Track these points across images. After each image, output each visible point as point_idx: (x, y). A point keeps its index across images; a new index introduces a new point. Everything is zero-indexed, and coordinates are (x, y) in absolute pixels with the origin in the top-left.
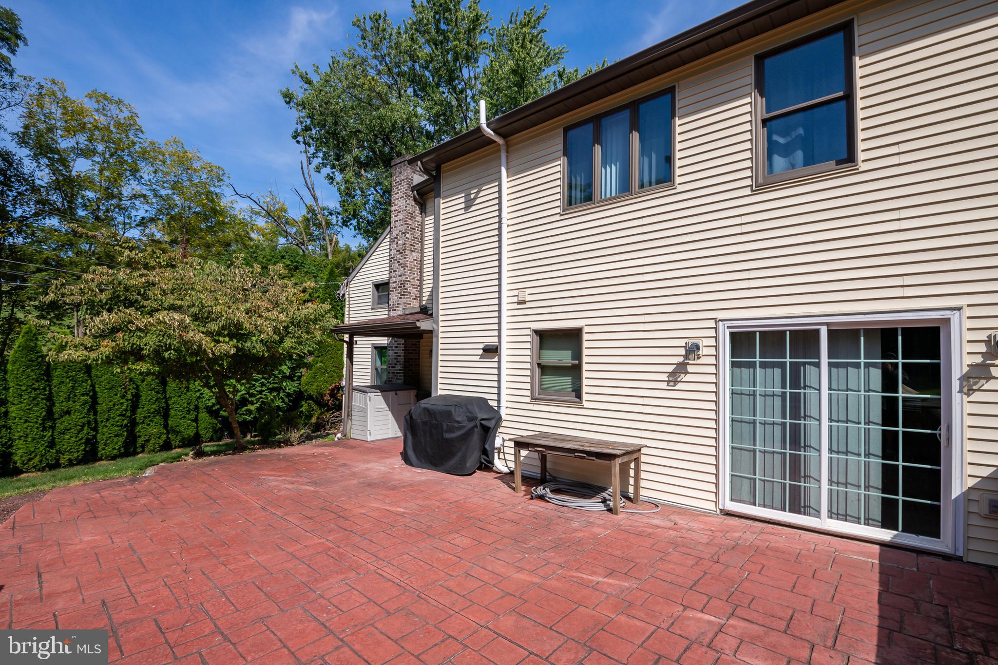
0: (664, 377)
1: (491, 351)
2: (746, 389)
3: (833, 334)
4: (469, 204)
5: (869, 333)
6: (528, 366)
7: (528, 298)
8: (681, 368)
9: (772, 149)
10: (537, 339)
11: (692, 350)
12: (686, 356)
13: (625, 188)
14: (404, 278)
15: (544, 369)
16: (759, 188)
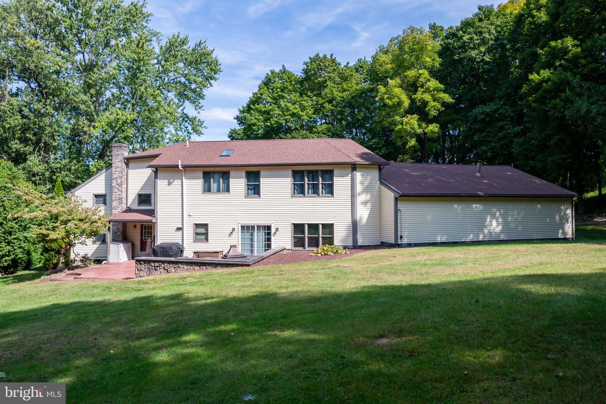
0: (228, 235)
1: (179, 229)
2: (244, 237)
3: (257, 226)
4: (169, 184)
5: (262, 226)
6: (192, 233)
7: (192, 215)
8: (231, 233)
9: (248, 189)
10: (195, 226)
11: (234, 229)
12: (233, 231)
13: (219, 191)
14: (121, 196)
15: (197, 234)
16: (246, 197)
